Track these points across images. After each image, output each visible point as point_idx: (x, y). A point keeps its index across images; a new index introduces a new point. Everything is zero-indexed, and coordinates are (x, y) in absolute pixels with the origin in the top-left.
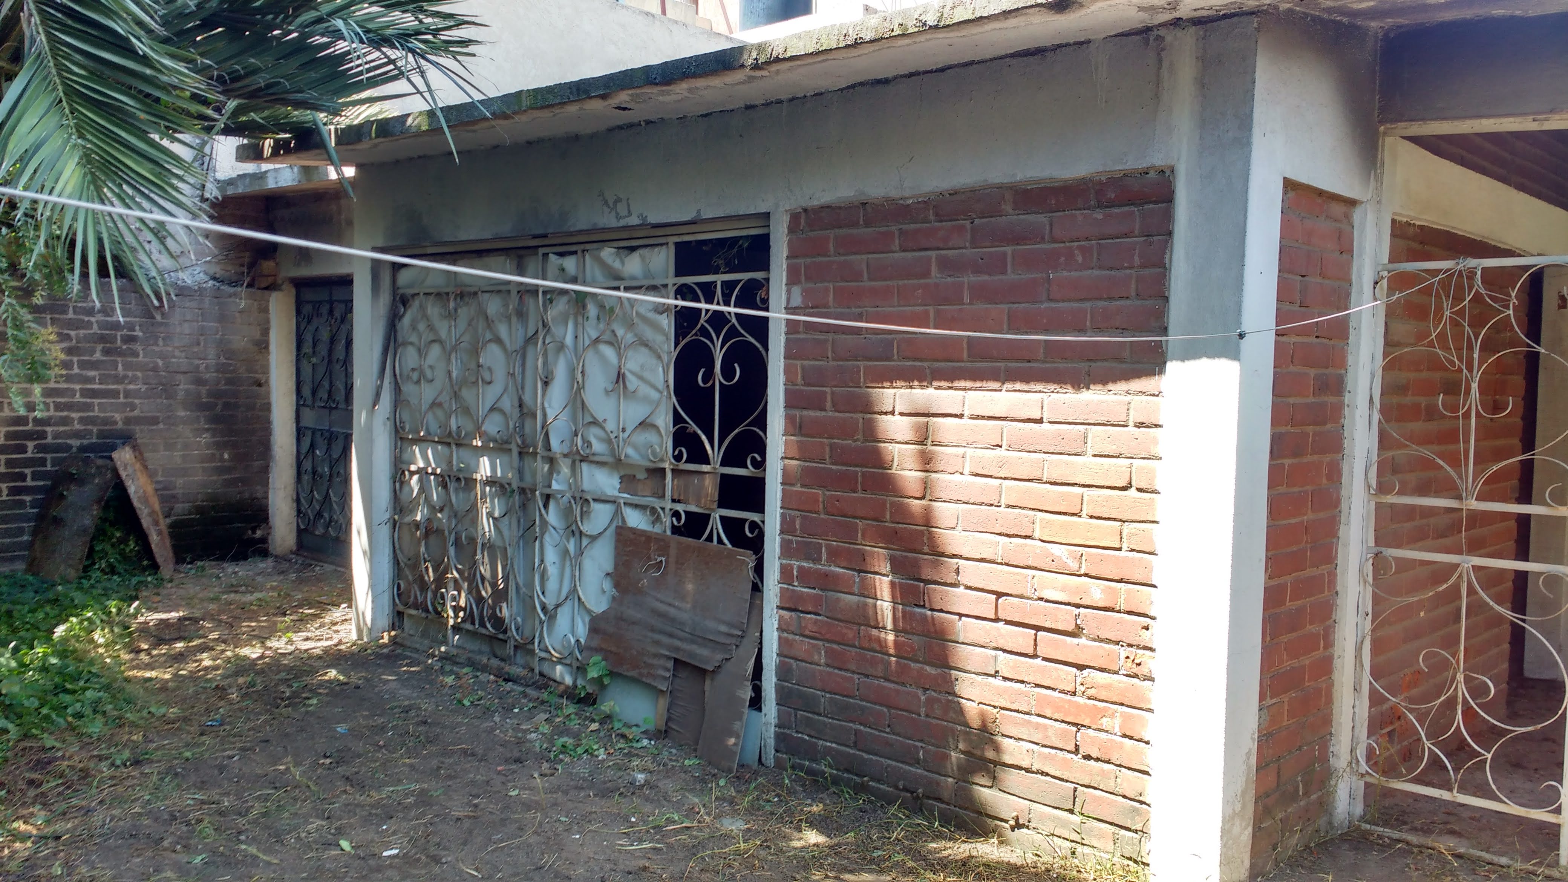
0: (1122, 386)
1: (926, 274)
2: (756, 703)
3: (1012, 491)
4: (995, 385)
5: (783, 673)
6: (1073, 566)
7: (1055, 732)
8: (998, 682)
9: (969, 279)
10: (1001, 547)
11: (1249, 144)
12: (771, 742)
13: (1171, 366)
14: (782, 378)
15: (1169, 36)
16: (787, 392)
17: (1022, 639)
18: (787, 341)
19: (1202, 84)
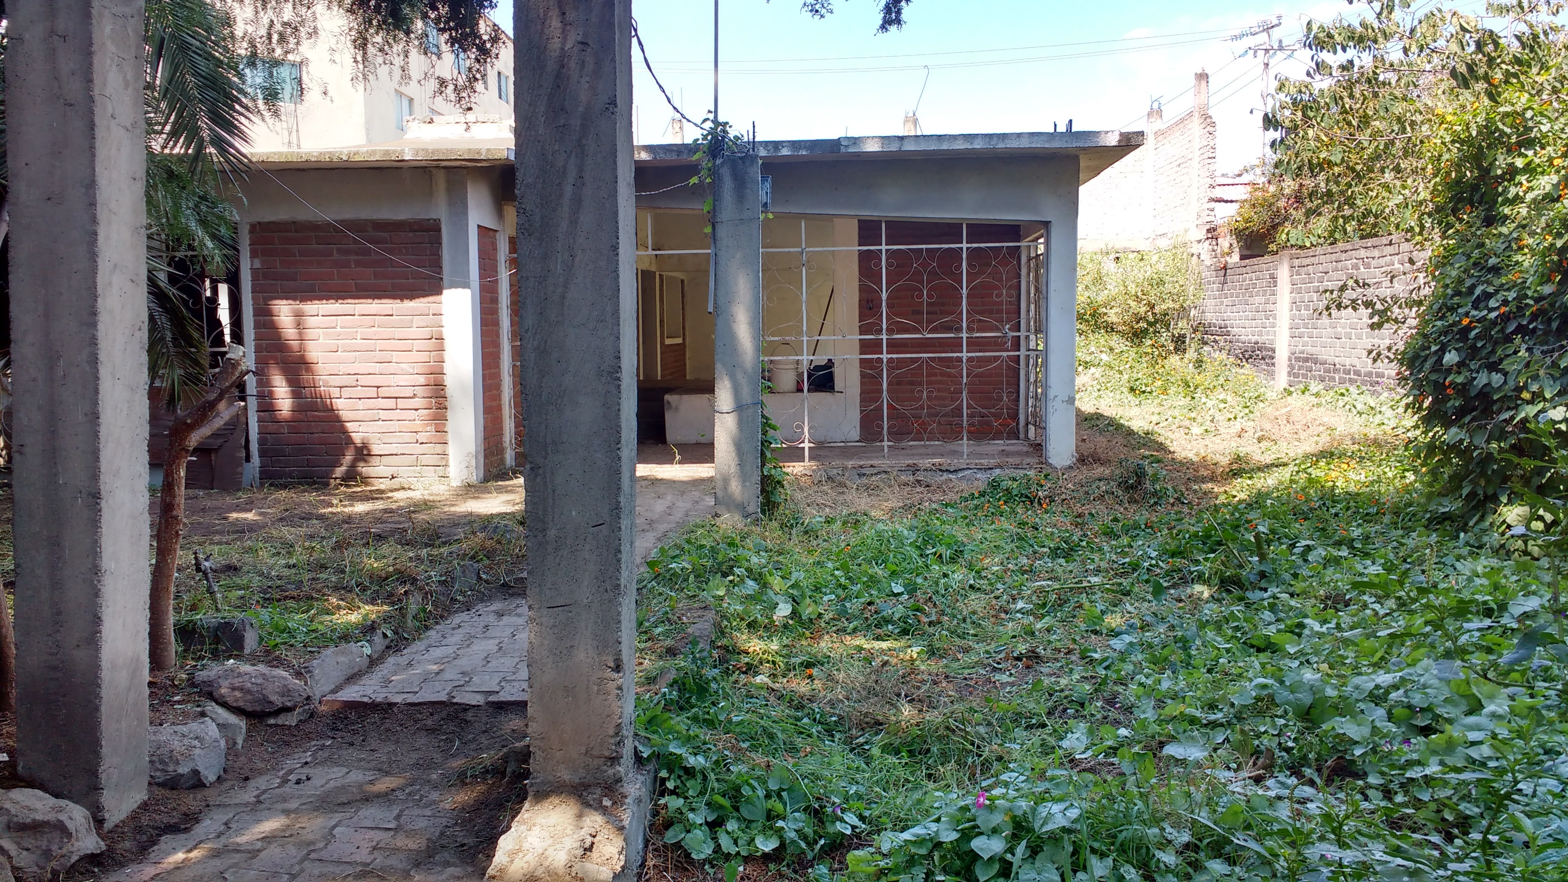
0: (422, 300)
1: (331, 254)
2: (248, 459)
3: (381, 345)
4: (370, 301)
5: (262, 442)
6: (411, 371)
7: (408, 437)
8: (380, 422)
9: (353, 257)
10: (378, 368)
11: (467, 214)
12: (257, 475)
13: (445, 292)
14: (251, 302)
15: (434, 171)
16: (254, 309)
17: (391, 403)
18: (253, 285)
19: (448, 190)
